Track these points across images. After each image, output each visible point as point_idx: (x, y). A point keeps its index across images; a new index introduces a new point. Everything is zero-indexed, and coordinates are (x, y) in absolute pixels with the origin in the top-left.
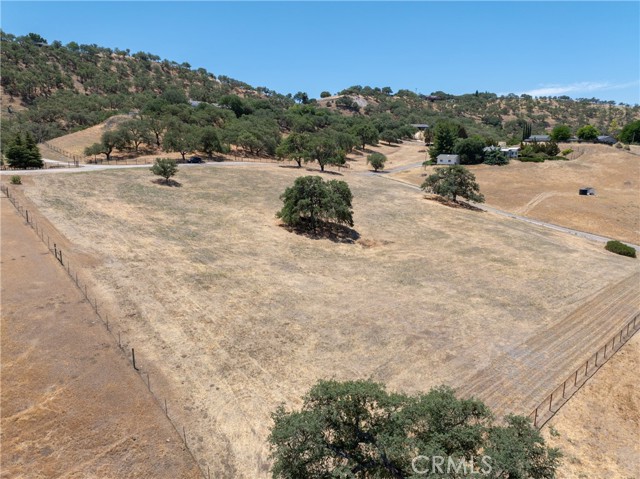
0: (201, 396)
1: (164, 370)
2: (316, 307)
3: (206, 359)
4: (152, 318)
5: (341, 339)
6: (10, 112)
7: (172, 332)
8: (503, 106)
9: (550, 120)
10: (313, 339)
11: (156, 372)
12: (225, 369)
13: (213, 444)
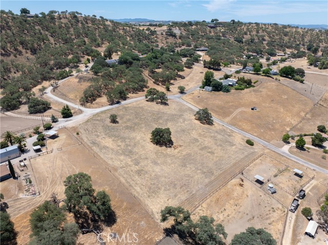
0: (146, 202)
1: (139, 197)
2: (163, 179)
3: (145, 194)
4: (133, 185)
5: (168, 188)
6: (28, 59)
7: (138, 189)
8: (245, 30)
9: (267, 38)
10: (163, 188)
11: (138, 198)
12: (149, 196)
13: (150, 210)
